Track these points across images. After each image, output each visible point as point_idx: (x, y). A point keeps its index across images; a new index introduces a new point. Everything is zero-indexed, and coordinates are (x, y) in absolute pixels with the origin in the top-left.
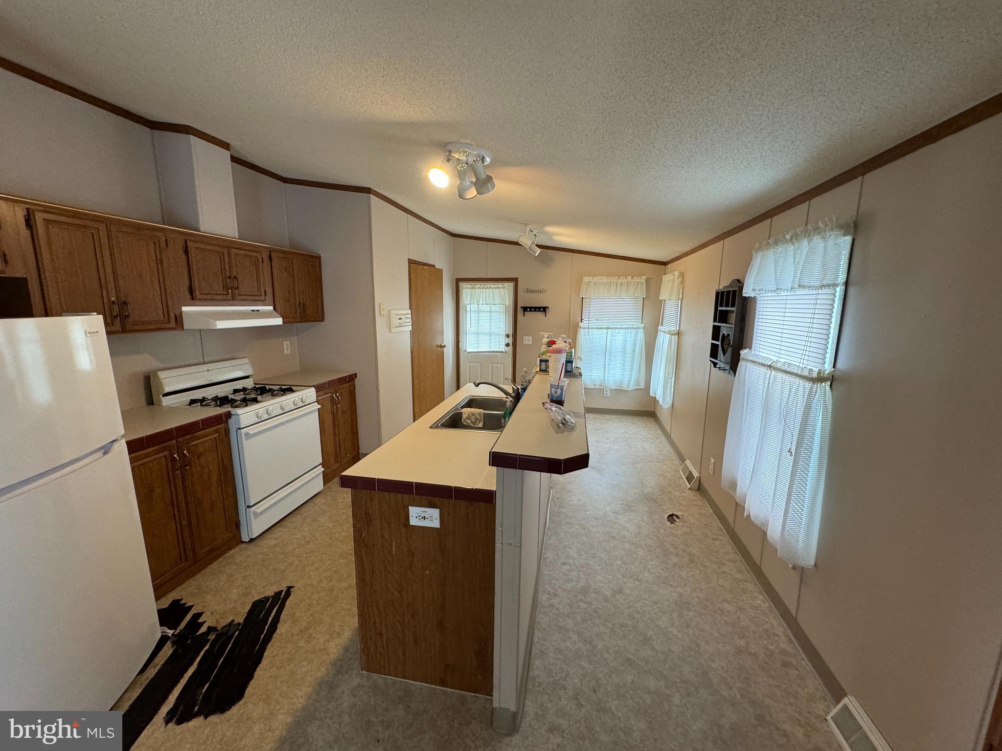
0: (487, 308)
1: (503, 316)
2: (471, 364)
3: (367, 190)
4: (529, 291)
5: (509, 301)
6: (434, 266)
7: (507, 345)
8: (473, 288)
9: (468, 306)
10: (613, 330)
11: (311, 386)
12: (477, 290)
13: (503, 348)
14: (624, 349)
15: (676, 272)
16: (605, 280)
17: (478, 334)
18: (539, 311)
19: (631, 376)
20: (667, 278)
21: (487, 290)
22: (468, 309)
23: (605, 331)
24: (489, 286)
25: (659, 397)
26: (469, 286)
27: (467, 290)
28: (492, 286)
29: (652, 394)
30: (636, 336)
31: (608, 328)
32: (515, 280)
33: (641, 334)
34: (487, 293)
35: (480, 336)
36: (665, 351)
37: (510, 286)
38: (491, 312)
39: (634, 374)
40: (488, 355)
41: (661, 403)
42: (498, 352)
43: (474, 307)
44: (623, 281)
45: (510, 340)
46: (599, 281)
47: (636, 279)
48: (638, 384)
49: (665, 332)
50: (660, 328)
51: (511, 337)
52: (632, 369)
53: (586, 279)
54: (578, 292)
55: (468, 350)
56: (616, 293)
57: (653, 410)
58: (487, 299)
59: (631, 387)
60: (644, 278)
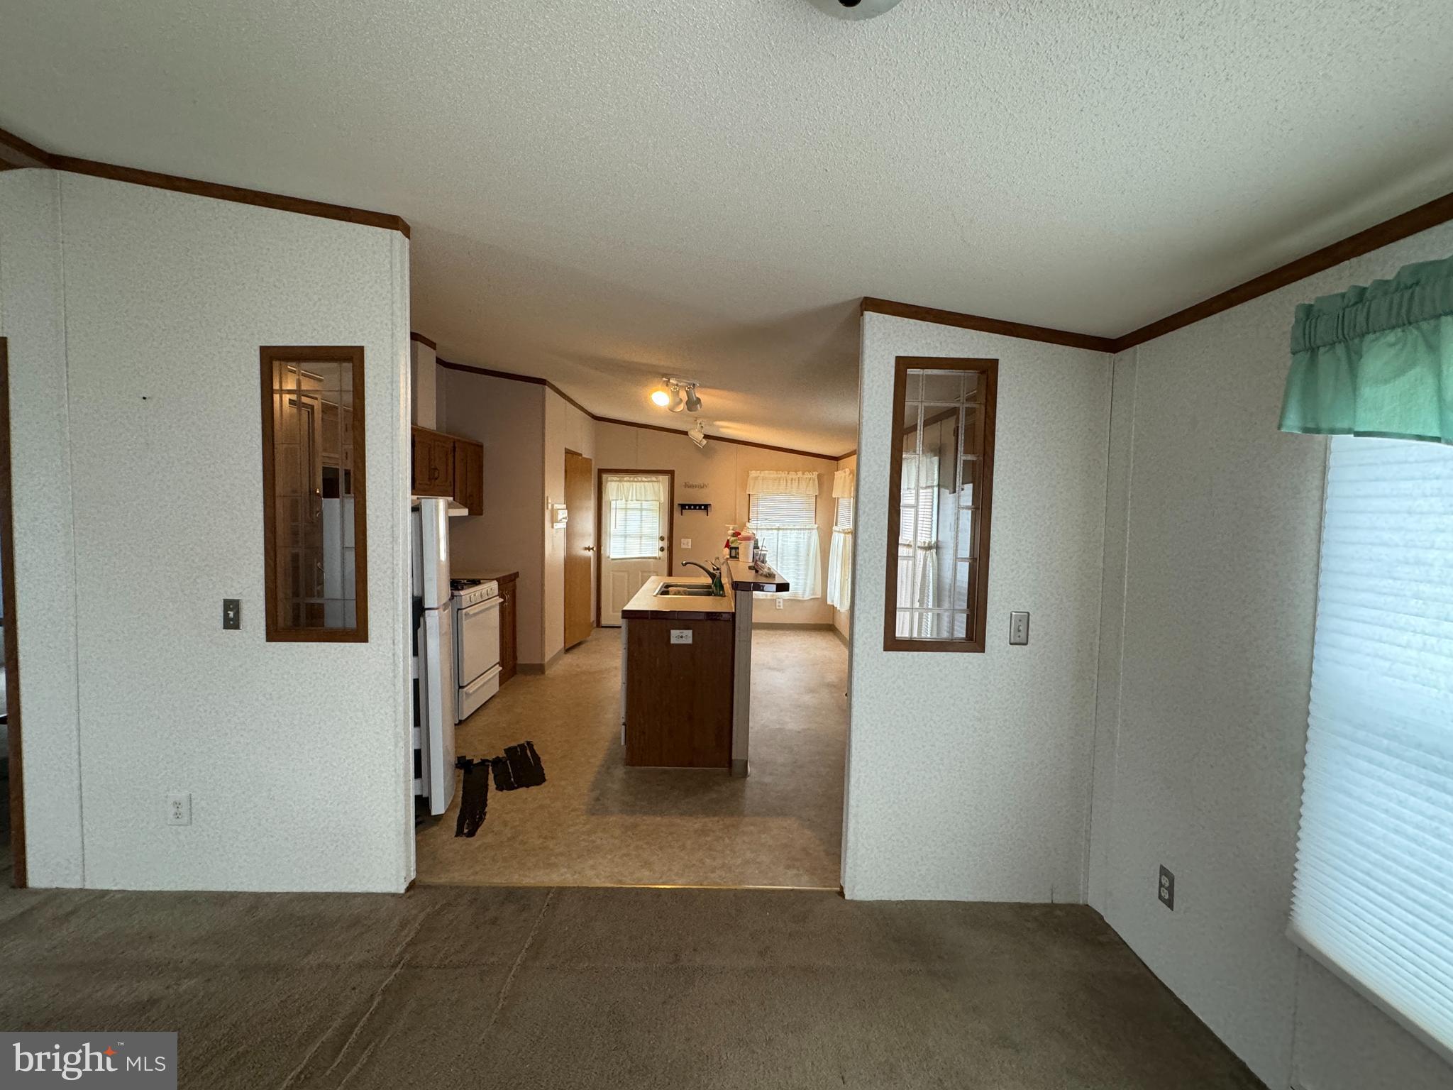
0: (637, 504)
1: (656, 515)
2: (616, 573)
3: (542, 382)
4: (687, 486)
5: (663, 496)
6: (581, 455)
7: (662, 549)
8: (620, 481)
9: (613, 503)
10: (785, 531)
11: (493, 580)
12: (625, 483)
13: (657, 554)
14: (797, 551)
15: (847, 470)
16: (774, 475)
17: (626, 536)
18: (700, 509)
19: (806, 584)
20: (839, 475)
21: (638, 484)
22: (613, 505)
23: (775, 532)
24: (640, 479)
25: (837, 605)
26: (615, 479)
27: (613, 483)
28: (644, 479)
29: (829, 602)
30: (810, 537)
31: (778, 529)
32: (671, 473)
33: (815, 536)
34: (638, 488)
35: (628, 539)
36: (840, 553)
37: (665, 479)
38: (641, 510)
39: (810, 582)
40: (638, 562)
41: (838, 608)
42: (650, 558)
43: (621, 504)
44: (794, 477)
45: (665, 544)
46: (767, 476)
47: (808, 475)
48: (813, 590)
49: (839, 532)
50: (835, 528)
51: (666, 540)
52: (806, 575)
53: (753, 474)
54: (744, 485)
55: (612, 557)
56: (786, 489)
57: (831, 623)
58: (638, 494)
59: (807, 597)
60: (816, 474)
